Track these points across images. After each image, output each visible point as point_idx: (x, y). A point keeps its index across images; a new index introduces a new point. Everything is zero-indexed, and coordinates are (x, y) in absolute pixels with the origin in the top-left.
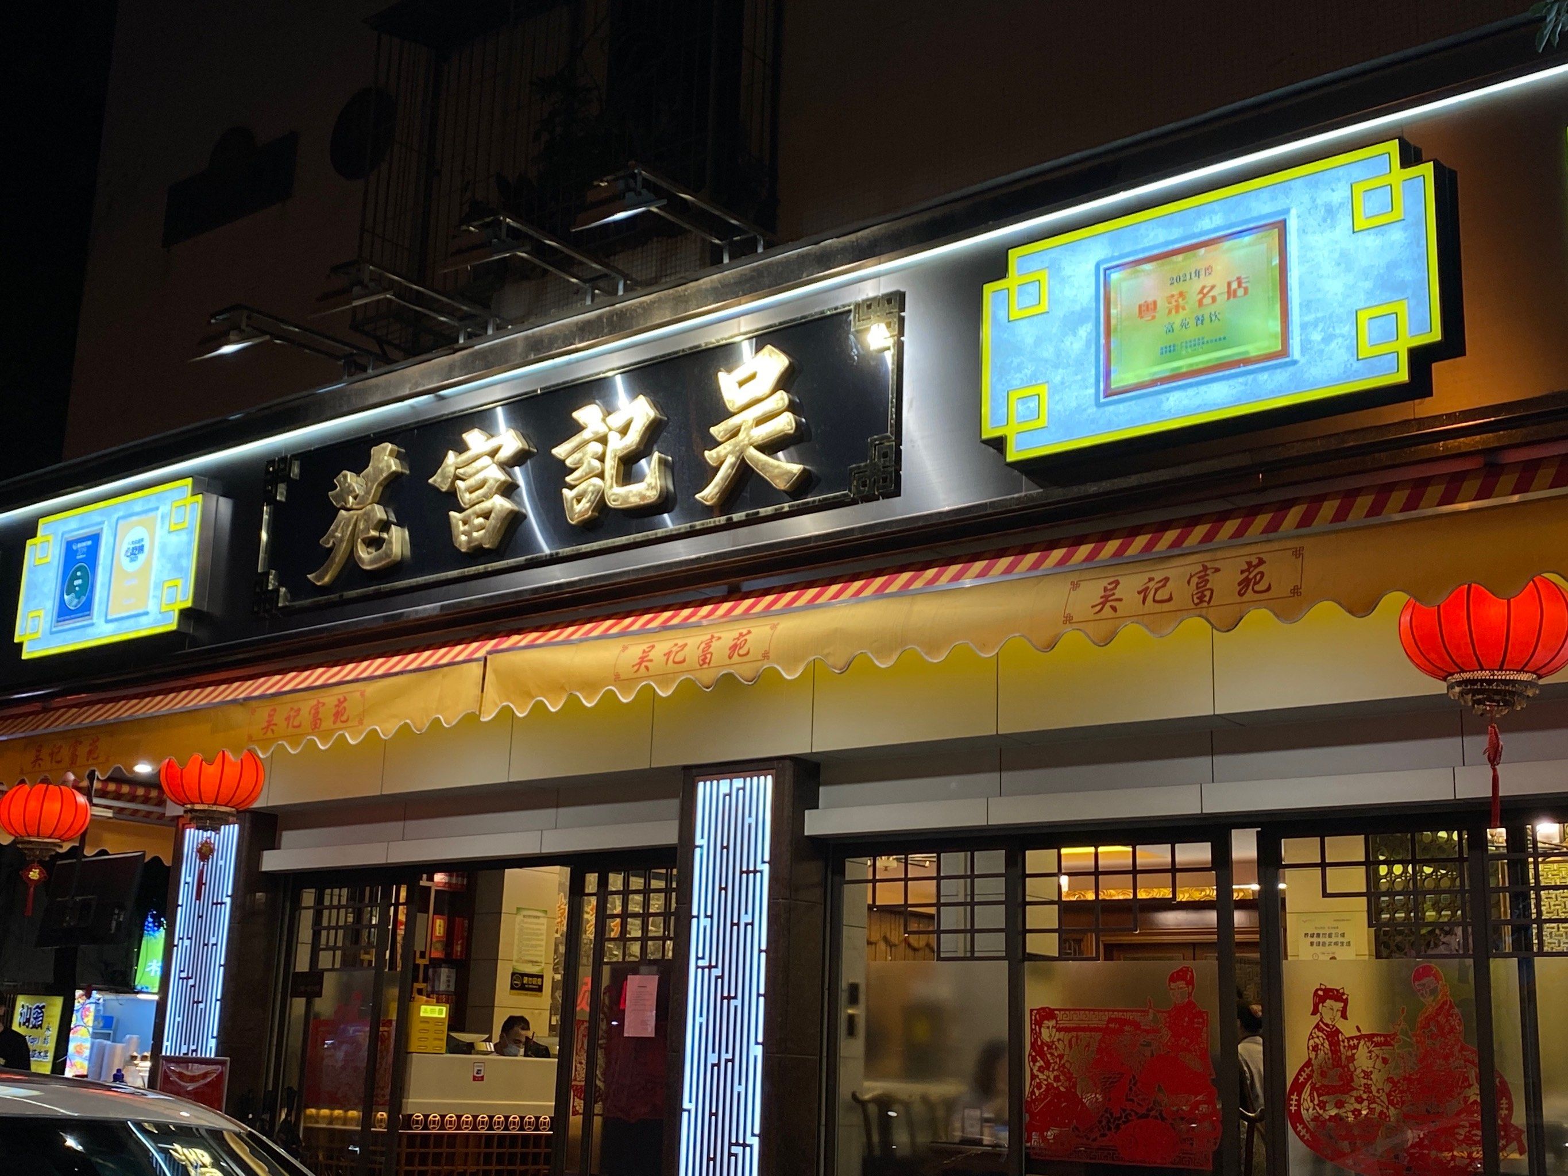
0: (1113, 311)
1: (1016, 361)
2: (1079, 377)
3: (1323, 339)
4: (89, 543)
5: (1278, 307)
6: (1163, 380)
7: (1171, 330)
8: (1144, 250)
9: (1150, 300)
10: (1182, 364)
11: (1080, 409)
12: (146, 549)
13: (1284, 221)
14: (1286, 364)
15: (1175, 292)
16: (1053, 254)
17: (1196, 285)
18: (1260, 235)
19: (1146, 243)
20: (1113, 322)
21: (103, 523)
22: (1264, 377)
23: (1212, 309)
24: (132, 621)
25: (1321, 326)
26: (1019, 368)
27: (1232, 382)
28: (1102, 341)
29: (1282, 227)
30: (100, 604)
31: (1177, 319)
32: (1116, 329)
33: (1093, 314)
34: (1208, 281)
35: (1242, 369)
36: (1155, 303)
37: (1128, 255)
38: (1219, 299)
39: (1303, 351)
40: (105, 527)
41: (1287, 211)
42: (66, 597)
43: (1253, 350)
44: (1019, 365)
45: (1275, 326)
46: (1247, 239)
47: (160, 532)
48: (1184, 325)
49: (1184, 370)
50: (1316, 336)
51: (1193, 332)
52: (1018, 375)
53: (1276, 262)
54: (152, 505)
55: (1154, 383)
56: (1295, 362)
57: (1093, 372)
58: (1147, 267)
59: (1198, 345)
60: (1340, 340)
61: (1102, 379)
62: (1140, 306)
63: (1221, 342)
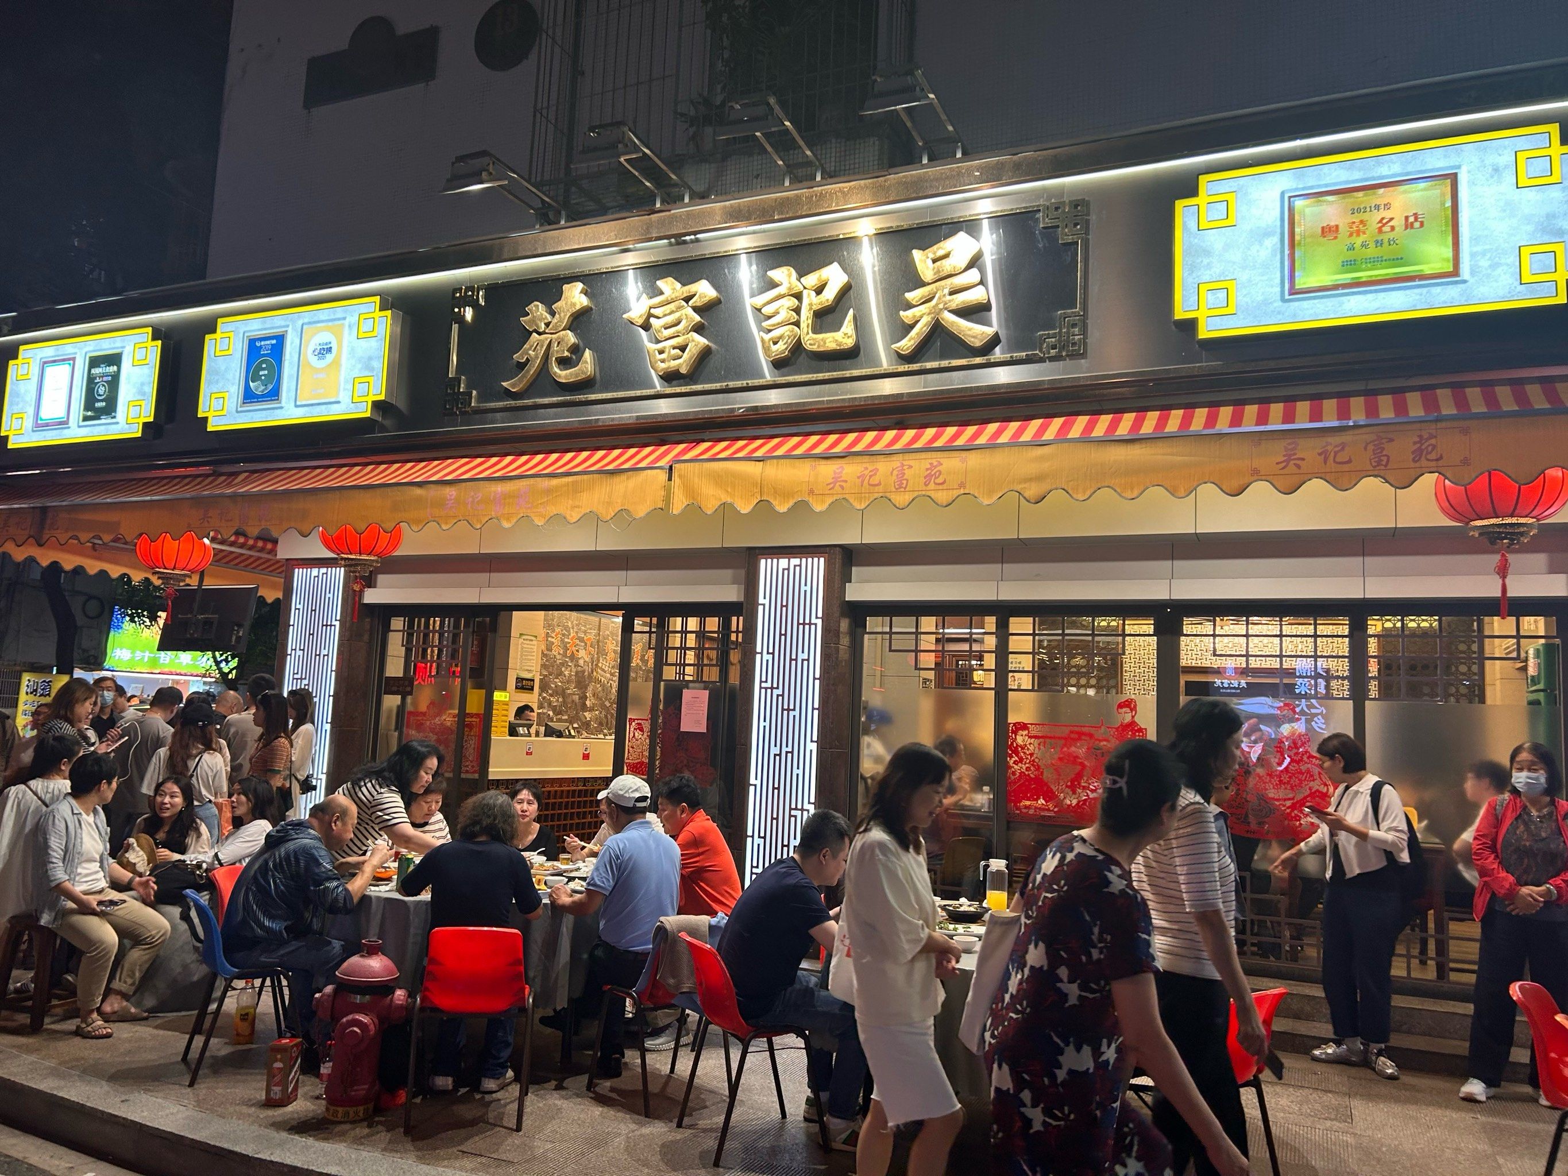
0: (1297, 230)
1: (1206, 261)
2: (1265, 278)
3: (1490, 266)
4: (274, 342)
5: (1450, 239)
6: (1344, 286)
7: (1352, 248)
8: (1326, 185)
9: (1332, 224)
10: (1363, 275)
11: (1266, 302)
12: (334, 350)
13: (1456, 175)
14: (1456, 282)
15: (1357, 220)
16: (1242, 181)
17: (1377, 216)
18: (1433, 183)
19: (1328, 180)
20: (1297, 238)
21: (288, 326)
22: (1437, 290)
23: (1391, 235)
24: (323, 407)
25: (1488, 255)
26: (1209, 266)
27: (1408, 292)
28: (1287, 252)
29: (1453, 178)
30: (289, 391)
31: (1358, 241)
32: (1299, 244)
33: (1278, 231)
34: (1387, 214)
35: (1417, 283)
36: (1337, 226)
37: (1312, 187)
38: (1397, 229)
39: (1473, 273)
40: (290, 330)
41: (1459, 167)
42: (251, 384)
43: (1427, 269)
44: (1208, 264)
45: (1449, 253)
46: (1422, 185)
47: (349, 338)
48: (1364, 245)
49: (1364, 279)
50: (1484, 263)
51: (1372, 251)
52: (1208, 272)
53: (1449, 204)
54: (339, 315)
55: (1335, 287)
56: (1465, 282)
57: (1278, 275)
58: (1330, 198)
59: (1376, 262)
60: (1505, 268)
61: (1286, 281)
62: (1323, 228)
63: (1398, 261)
